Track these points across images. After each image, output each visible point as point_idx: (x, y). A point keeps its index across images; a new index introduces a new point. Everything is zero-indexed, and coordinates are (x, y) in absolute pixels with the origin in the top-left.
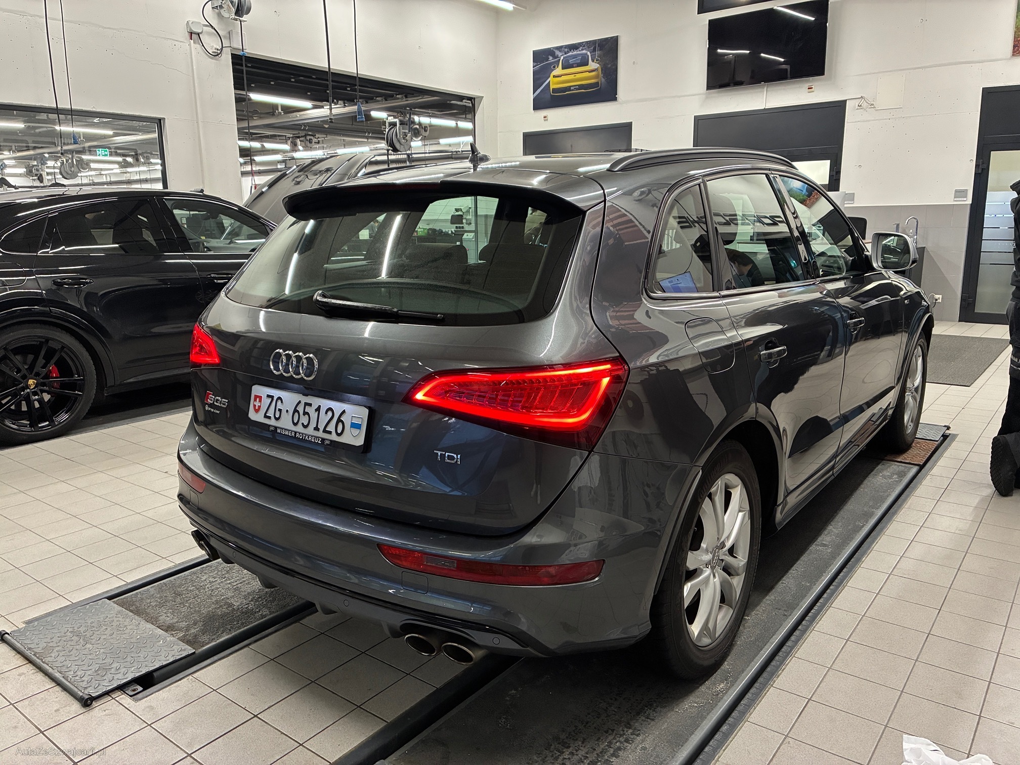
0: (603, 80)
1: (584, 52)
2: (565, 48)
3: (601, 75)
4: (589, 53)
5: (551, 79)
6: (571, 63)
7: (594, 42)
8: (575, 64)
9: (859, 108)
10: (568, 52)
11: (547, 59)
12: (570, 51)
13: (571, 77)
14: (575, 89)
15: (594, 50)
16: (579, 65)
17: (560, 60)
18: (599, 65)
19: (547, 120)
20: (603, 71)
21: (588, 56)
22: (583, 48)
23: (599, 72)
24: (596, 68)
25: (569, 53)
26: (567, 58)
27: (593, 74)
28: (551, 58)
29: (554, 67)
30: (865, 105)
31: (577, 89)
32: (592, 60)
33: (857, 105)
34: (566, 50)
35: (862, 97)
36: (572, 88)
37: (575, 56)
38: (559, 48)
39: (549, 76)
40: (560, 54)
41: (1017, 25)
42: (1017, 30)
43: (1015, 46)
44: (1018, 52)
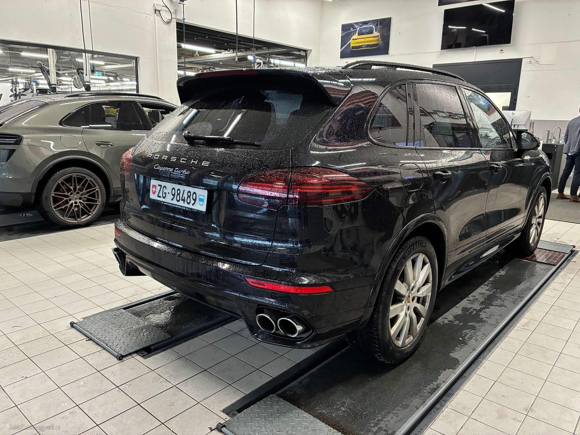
0: (381, 42)
2: (360, 23)
3: (380, 39)
4: (374, 27)
5: (351, 41)
6: (363, 32)
7: (377, 20)
8: (366, 32)
11: (350, 30)
12: (363, 25)
13: (363, 40)
15: (377, 25)
17: (357, 30)
18: (379, 34)
22: (371, 24)
26: (361, 29)
27: (376, 38)
28: (352, 29)
29: (353, 34)
30: (533, 61)
31: (366, 47)
32: (375, 30)
33: (529, 61)
35: (531, 57)
36: (363, 46)
37: (365, 28)
38: (357, 23)
39: (350, 39)
40: (357, 27)
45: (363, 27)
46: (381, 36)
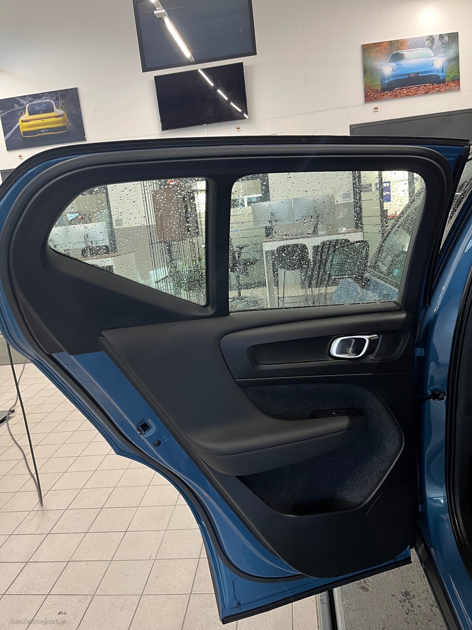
0: (70, 124)
1: (48, 100)
2: (28, 97)
3: (67, 120)
4: (52, 102)
5: (20, 123)
6: (37, 110)
7: (56, 92)
8: (41, 110)
10: (32, 101)
11: (13, 107)
12: (35, 100)
13: (40, 121)
14: (45, 131)
15: (57, 99)
16: (45, 112)
17: (26, 107)
18: (64, 112)
19: (22, 158)
20: (69, 117)
21: (52, 104)
22: (47, 97)
23: (65, 117)
24: (62, 114)
26: (32, 106)
27: (60, 119)
28: (16, 106)
29: (21, 113)
31: (47, 132)
32: (56, 107)
34: (30, 99)
37: (40, 104)
38: (23, 98)
39: (18, 122)
40: (25, 103)
41: (365, 82)
42: (366, 85)
43: (366, 96)
44: (368, 100)
45: (35, 102)
46: (68, 116)
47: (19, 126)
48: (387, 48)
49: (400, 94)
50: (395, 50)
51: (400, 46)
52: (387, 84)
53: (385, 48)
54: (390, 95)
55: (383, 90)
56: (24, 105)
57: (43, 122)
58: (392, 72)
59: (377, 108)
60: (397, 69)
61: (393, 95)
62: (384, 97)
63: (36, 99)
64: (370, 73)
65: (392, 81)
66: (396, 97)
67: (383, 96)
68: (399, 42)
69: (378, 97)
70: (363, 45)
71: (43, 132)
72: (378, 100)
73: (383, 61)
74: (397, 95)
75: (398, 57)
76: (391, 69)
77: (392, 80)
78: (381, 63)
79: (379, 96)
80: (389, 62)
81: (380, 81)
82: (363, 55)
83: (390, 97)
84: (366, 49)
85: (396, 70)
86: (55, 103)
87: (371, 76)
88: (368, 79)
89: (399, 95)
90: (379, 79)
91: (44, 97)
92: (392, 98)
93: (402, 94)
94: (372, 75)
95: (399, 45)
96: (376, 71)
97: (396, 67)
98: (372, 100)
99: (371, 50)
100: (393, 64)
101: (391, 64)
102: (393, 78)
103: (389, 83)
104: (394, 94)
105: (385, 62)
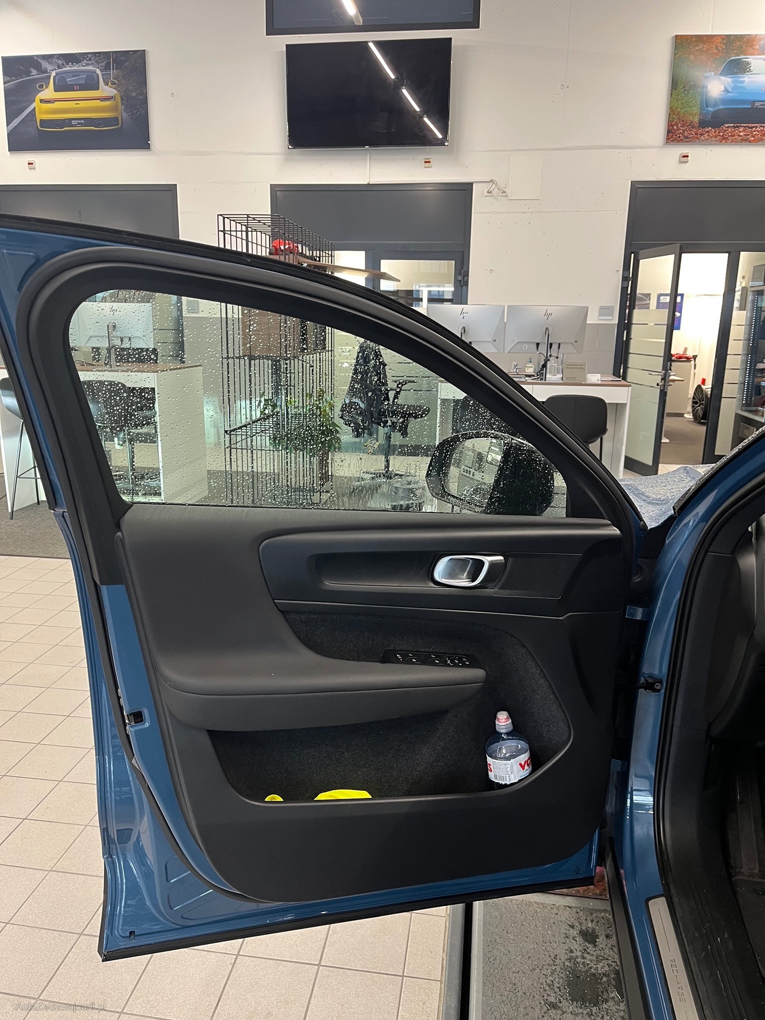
0: (125, 115)
1: (90, 68)
2: (58, 58)
3: (121, 107)
4: (98, 71)
5: (36, 104)
6: (69, 83)
7: (107, 55)
8: (77, 85)
9: (488, 194)
10: (63, 66)
11: (28, 73)
12: (67, 64)
13: (72, 105)
14: (78, 124)
15: (107, 67)
16: (83, 88)
17: (51, 75)
18: (116, 92)
19: (34, 169)
20: (124, 102)
21: (98, 76)
22: (89, 62)
23: (117, 102)
24: (112, 95)
25: (65, 67)
26: (63, 75)
27: (107, 103)
28: (34, 72)
29: (41, 86)
30: (496, 192)
31: (82, 125)
32: (104, 81)
33: (486, 191)
34: (60, 62)
35: (491, 181)
36: (74, 122)
37: (75, 73)
38: (48, 58)
39: (34, 100)
40: (49, 67)
41: (672, 105)
42: (672, 111)
43: (669, 132)
44: (672, 140)
45: (67, 68)
46: (122, 100)
47: (35, 107)
48: (721, 47)
49: (731, 136)
50: (734, 53)
51: (744, 48)
52: (711, 114)
53: (717, 47)
54: (714, 134)
55: (703, 124)
56: (46, 72)
57: (77, 106)
58: (723, 92)
59: (687, 156)
60: (734, 88)
61: (719, 135)
62: (703, 138)
63: (70, 64)
64: (683, 90)
65: (721, 109)
66: (724, 140)
67: (702, 135)
68: (745, 40)
69: (691, 136)
70: (676, 36)
71: (75, 125)
72: (690, 141)
73: (710, 71)
74: (727, 138)
75: (738, 68)
76: (723, 88)
77: (721, 107)
78: (706, 74)
79: (694, 134)
80: (720, 75)
81: (699, 106)
82: (675, 54)
83: (713, 139)
84: (682, 44)
85: (730, 90)
86: (102, 74)
87: (683, 95)
88: (678, 100)
89: (729, 138)
90: (698, 102)
91: (85, 61)
92: (717, 141)
93: (736, 136)
94: (686, 92)
95: (744, 45)
96: (695, 86)
97: (732, 85)
98: (679, 139)
99: (691, 47)
100: (728, 79)
101: (723, 78)
102: (723, 104)
103: (715, 114)
104: (721, 134)
105: (713, 73)
